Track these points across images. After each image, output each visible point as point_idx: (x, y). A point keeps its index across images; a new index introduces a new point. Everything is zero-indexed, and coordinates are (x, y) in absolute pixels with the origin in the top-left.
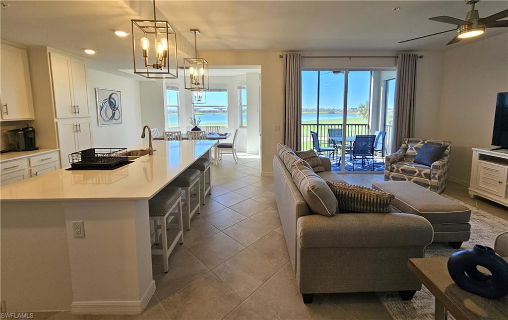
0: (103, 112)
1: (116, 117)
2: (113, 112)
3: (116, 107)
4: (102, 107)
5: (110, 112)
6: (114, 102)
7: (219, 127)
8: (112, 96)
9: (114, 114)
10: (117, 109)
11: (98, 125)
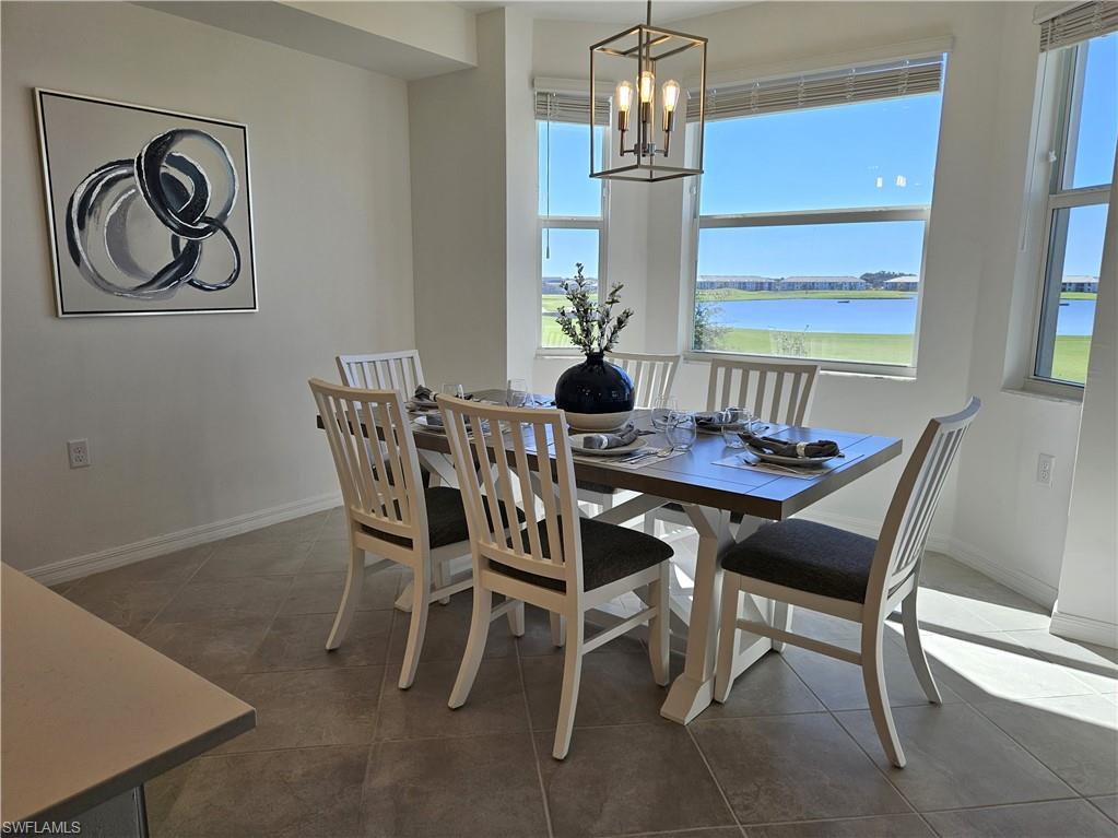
0: (95, 241)
1: (204, 270)
2: (183, 242)
3: (212, 211)
4: (86, 209)
5: (154, 242)
6: (188, 183)
7: (811, 369)
8: (178, 149)
9: (185, 261)
10: (216, 224)
11: (57, 316)
